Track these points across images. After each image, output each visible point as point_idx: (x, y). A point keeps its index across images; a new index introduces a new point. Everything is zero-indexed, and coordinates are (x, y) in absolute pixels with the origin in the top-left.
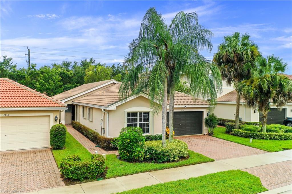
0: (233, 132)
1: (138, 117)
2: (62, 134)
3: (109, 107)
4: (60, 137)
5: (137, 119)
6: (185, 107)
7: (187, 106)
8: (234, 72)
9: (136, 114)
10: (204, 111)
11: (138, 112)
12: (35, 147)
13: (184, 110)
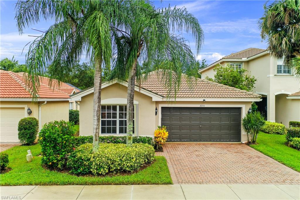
0: (292, 143)
1: (118, 112)
2: (27, 129)
3: (71, 97)
4: (25, 131)
5: (116, 114)
6: (204, 100)
7: (207, 100)
8: (286, 42)
9: (114, 108)
10: (242, 107)
11: (118, 105)
12: (9, 141)
13: (205, 105)
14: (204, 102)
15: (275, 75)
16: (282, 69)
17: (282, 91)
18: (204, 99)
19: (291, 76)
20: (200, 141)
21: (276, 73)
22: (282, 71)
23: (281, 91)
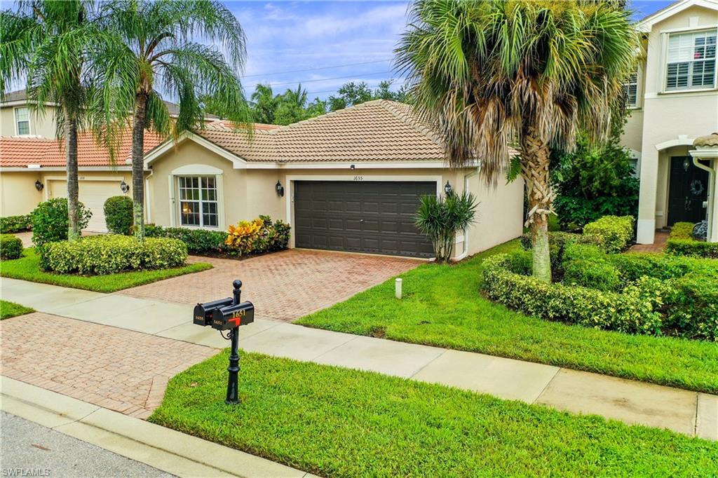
6: (353, 166)
7: (358, 165)
10: (436, 182)
11: (200, 175)
13: (363, 177)
14: (353, 170)
15: (659, 94)
16: (691, 73)
17: (680, 136)
18: (351, 163)
19: (714, 93)
20: (362, 251)
21: (663, 89)
22: (690, 80)
23: (678, 138)
